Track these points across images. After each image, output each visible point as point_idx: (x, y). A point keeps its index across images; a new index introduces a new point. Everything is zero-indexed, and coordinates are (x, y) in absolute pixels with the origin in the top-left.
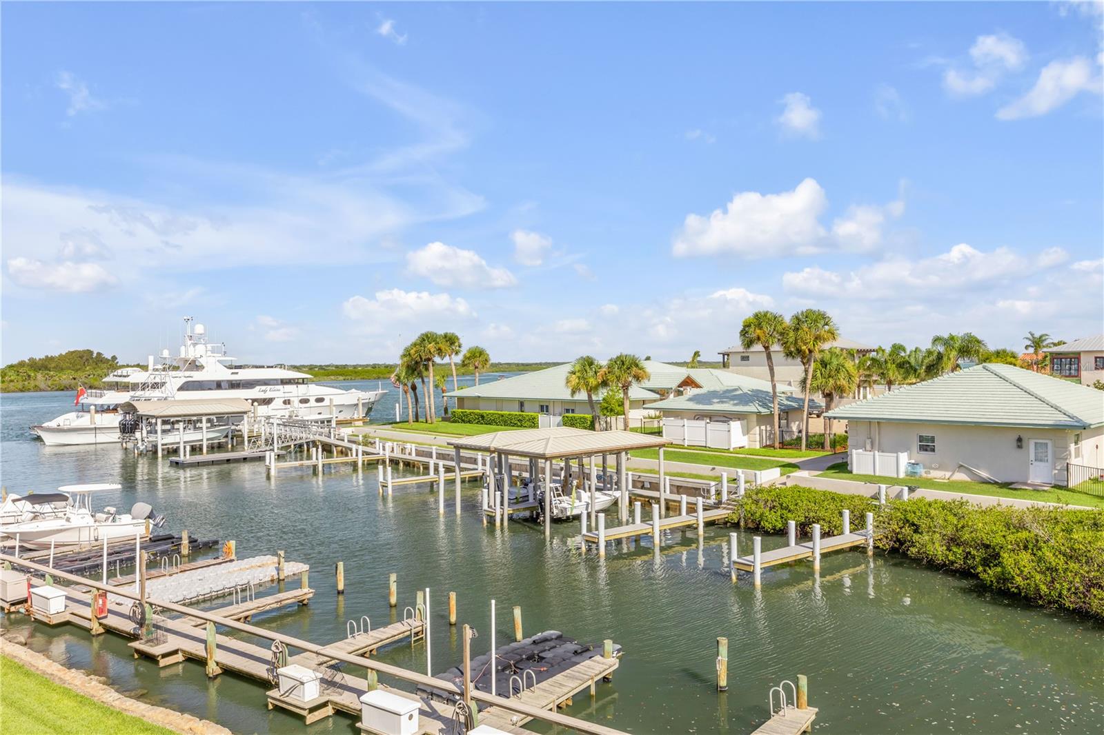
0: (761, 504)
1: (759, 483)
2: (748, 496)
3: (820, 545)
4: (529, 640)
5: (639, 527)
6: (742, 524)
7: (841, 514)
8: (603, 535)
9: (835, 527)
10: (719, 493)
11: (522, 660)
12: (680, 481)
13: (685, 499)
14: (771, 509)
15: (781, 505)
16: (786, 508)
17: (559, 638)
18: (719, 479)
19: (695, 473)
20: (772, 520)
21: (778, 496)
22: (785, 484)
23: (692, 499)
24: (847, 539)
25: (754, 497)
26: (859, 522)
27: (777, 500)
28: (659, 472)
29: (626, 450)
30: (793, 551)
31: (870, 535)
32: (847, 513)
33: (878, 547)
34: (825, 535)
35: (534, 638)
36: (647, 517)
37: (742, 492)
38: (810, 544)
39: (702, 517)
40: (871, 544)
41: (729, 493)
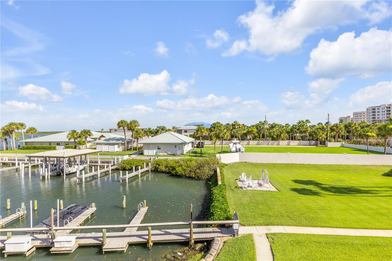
0: (125, 164)
1: (124, 159)
2: (122, 162)
3: (140, 171)
4: (66, 209)
5: (93, 173)
6: (120, 169)
7: (144, 164)
8: (84, 176)
9: (142, 167)
10: (114, 162)
11: (65, 215)
12: (103, 160)
13: (106, 164)
14: (127, 165)
15: (130, 163)
16: (131, 164)
17: (76, 206)
18: (114, 159)
19: (107, 158)
20: (128, 167)
21: (129, 161)
22: (130, 158)
23: (108, 164)
24: (145, 169)
25: (123, 162)
26: (147, 165)
27: (129, 162)
28: (98, 159)
29: (89, 154)
30: (134, 173)
31: (150, 168)
32: (145, 164)
33: (152, 170)
34: (141, 169)
35: (68, 208)
36: (96, 170)
37: (120, 161)
38: (138, 171)
39: (110, 168)
40: (150, 169)
41: (117, 162)
